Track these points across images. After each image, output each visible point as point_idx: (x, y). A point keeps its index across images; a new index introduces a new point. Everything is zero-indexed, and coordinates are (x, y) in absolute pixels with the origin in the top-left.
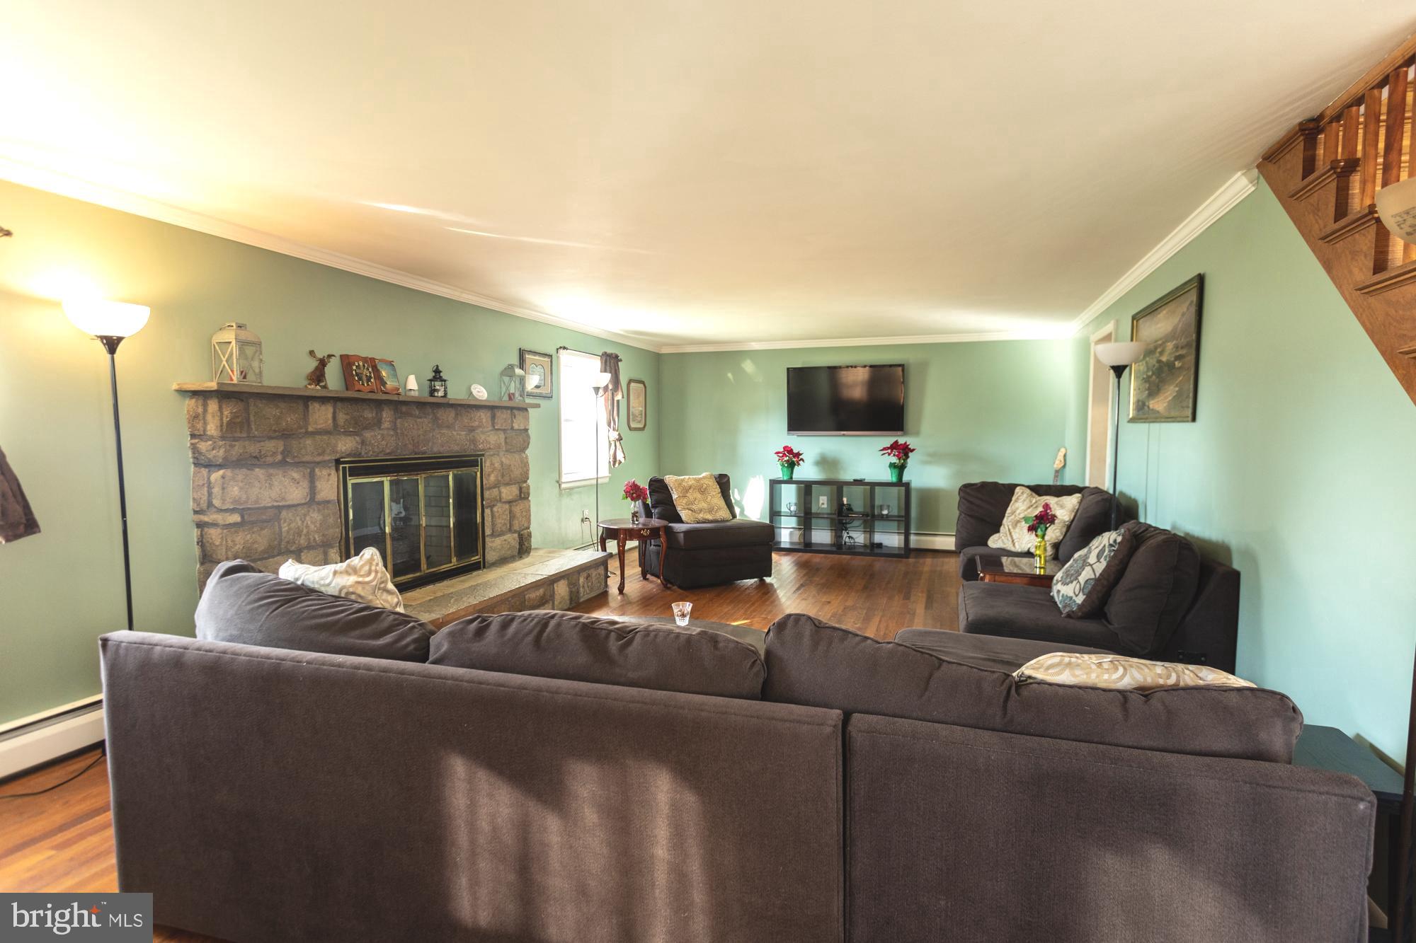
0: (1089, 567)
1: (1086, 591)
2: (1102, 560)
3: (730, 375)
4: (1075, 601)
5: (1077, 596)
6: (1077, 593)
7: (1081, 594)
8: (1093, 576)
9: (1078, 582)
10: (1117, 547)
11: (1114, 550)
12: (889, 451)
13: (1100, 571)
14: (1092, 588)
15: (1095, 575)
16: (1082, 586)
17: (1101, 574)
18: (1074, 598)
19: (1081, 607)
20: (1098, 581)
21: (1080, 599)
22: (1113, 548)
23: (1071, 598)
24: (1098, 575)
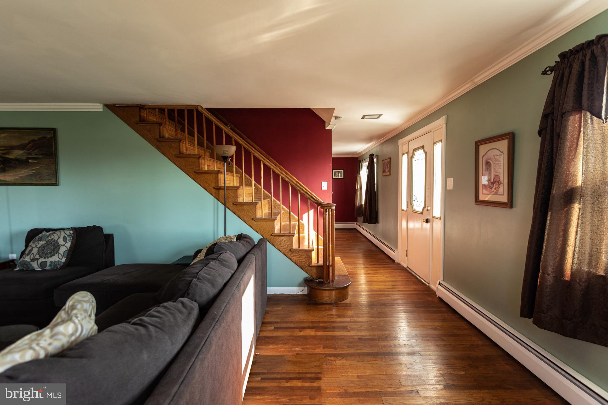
0: (63, 247)
1: (66, 256)
2: (68, 242)
4: (61, 262)
6: (61, 258)
7: (63, 258)
9: (59, 253)
10: (72, 235)
13: (69, 246)
14: (67, 254)
15: (67, 248)
16: (62, 255)
18: (60, 260)
19: (64, 263)
20: (69, 250)
21: (64, 260)
22: (71, 236)
23: (59, 261)
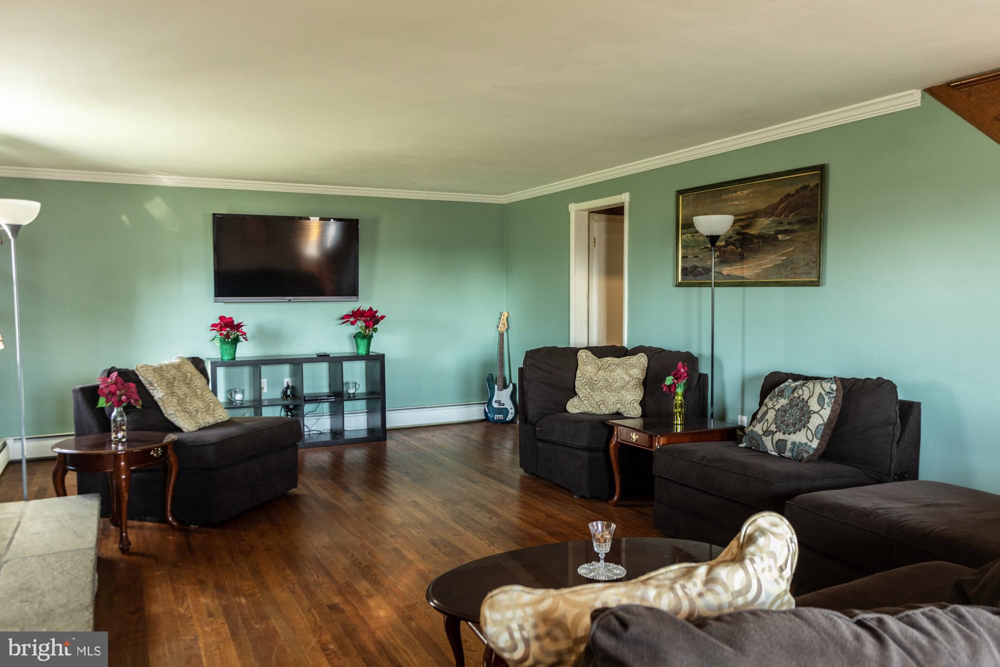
0: (817, 415)
1: (819, 436)
2: (826, 406)
3: (124, 218)
4: (810, 447)
5: (811, 441)
6: (811, 439)
7: (815, 439)
8: (822, 422)
9: (808, 428)
11: (833, 397)
12: (352, 319)
13: (828, 417)
14: (823, 432)
16: (814, 432)
17: (828, 419)
18: (809, 443)
19: (815, 450)
20: (827, 425)
21: (815, 444)
22: (832, 395)
23: (806, 444)
24: (826, 420)
